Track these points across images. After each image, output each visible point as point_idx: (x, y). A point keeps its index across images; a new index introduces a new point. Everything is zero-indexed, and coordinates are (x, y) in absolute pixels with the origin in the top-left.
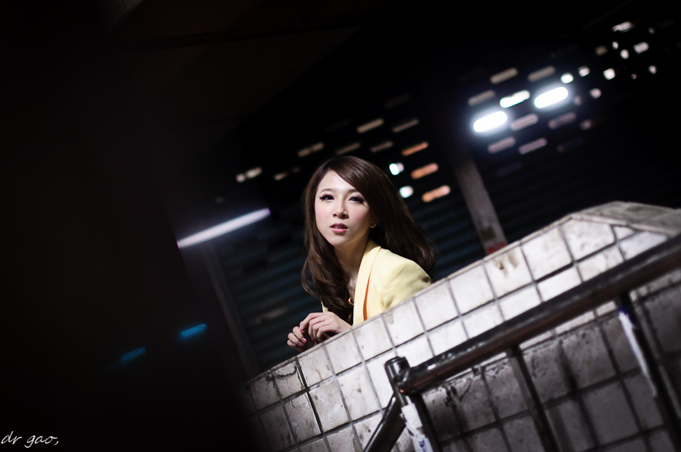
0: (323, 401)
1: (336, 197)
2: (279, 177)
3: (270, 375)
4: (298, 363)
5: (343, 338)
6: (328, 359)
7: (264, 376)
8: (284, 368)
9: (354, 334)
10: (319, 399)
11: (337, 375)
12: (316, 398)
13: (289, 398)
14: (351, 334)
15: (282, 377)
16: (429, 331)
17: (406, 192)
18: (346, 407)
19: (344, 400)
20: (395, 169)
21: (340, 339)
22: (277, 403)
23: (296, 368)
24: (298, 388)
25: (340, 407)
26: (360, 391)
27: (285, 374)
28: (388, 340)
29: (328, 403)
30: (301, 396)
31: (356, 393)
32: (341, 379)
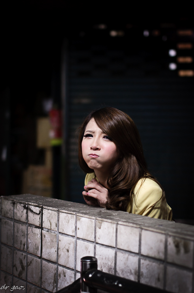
0: (47, 241)
1: (95, 136)
2: (113, 33)
3: (27, 206)
4: (42, 211)
5: (70, 215)
6: (58, 220)
7: (24, 203)
8: (35, 207)
9: (76, 218)
10: (46, 238)
11: (60, 233)
12: (45, 236)
13: (31, 225)
14: (75, 216)
15: (32, 211)
16: (118, 249)
17: (173, 66)
18: (58, 253)
19: (58, 249)
20: (172, 53)
21: (68, 215)
22: (25, 223)
23: (40, 212)
24: (38, 224)
25: (55, 251)
26: (68, 251)
27: (34, 211)
28: (93, 236)
29: (49, 244)
30: (37, 229)
31: (65, 250)
32: (61, 237)
